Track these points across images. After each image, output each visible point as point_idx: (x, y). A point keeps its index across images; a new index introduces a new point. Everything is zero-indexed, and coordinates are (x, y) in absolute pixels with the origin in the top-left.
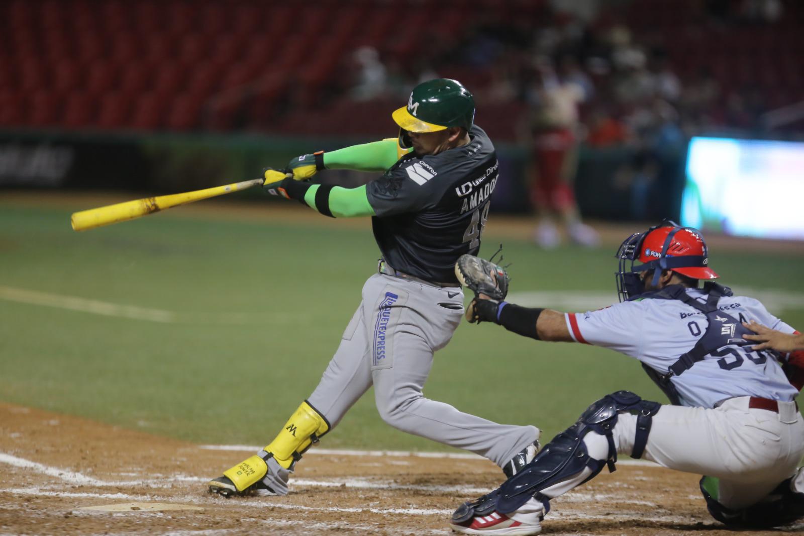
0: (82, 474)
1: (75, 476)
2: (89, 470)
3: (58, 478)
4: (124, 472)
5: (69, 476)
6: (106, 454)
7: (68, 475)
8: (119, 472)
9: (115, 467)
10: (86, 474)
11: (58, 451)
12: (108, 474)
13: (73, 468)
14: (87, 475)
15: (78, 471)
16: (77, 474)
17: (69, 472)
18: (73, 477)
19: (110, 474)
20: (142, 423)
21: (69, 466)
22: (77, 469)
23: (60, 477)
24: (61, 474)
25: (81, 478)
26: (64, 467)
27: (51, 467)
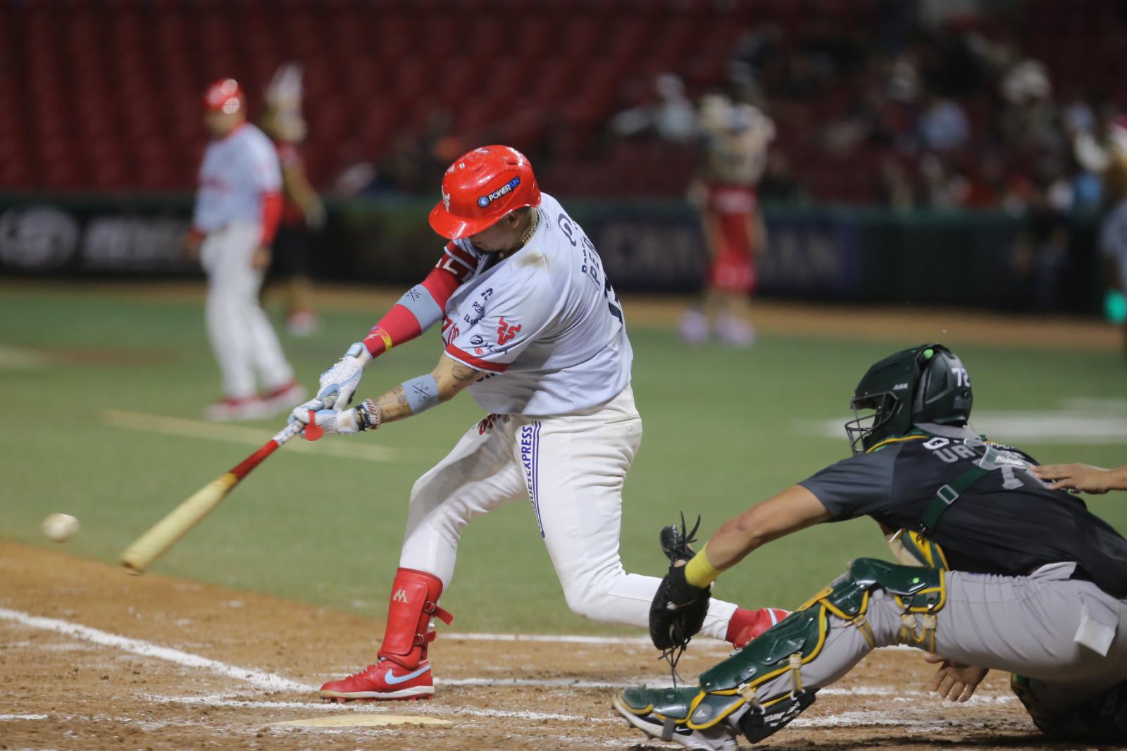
0: (278, 675)
1: (269, 677)
2: (287, 669)
3: (245, 682)
4: (335, 671)
5: (261, 678)
6: (310, 647)
7: (258, 677)
8: (330, 672)
9: (324, 665)
10: (283, 675)
11: (244, 644)
12: (314, 674)
13: (265, 667)
14: (285, 677)
15: (272, 672)
16: (271, 675)
17: (259, 673)
18: (266, 680)
19: (317, 675)
20: (358, 604)
21: (260, 665)
22: (271, 670)
23: (247, 679)
24: (249, 676)
25: (277, 682)
26: (253, 667)
27: (235, 666)
